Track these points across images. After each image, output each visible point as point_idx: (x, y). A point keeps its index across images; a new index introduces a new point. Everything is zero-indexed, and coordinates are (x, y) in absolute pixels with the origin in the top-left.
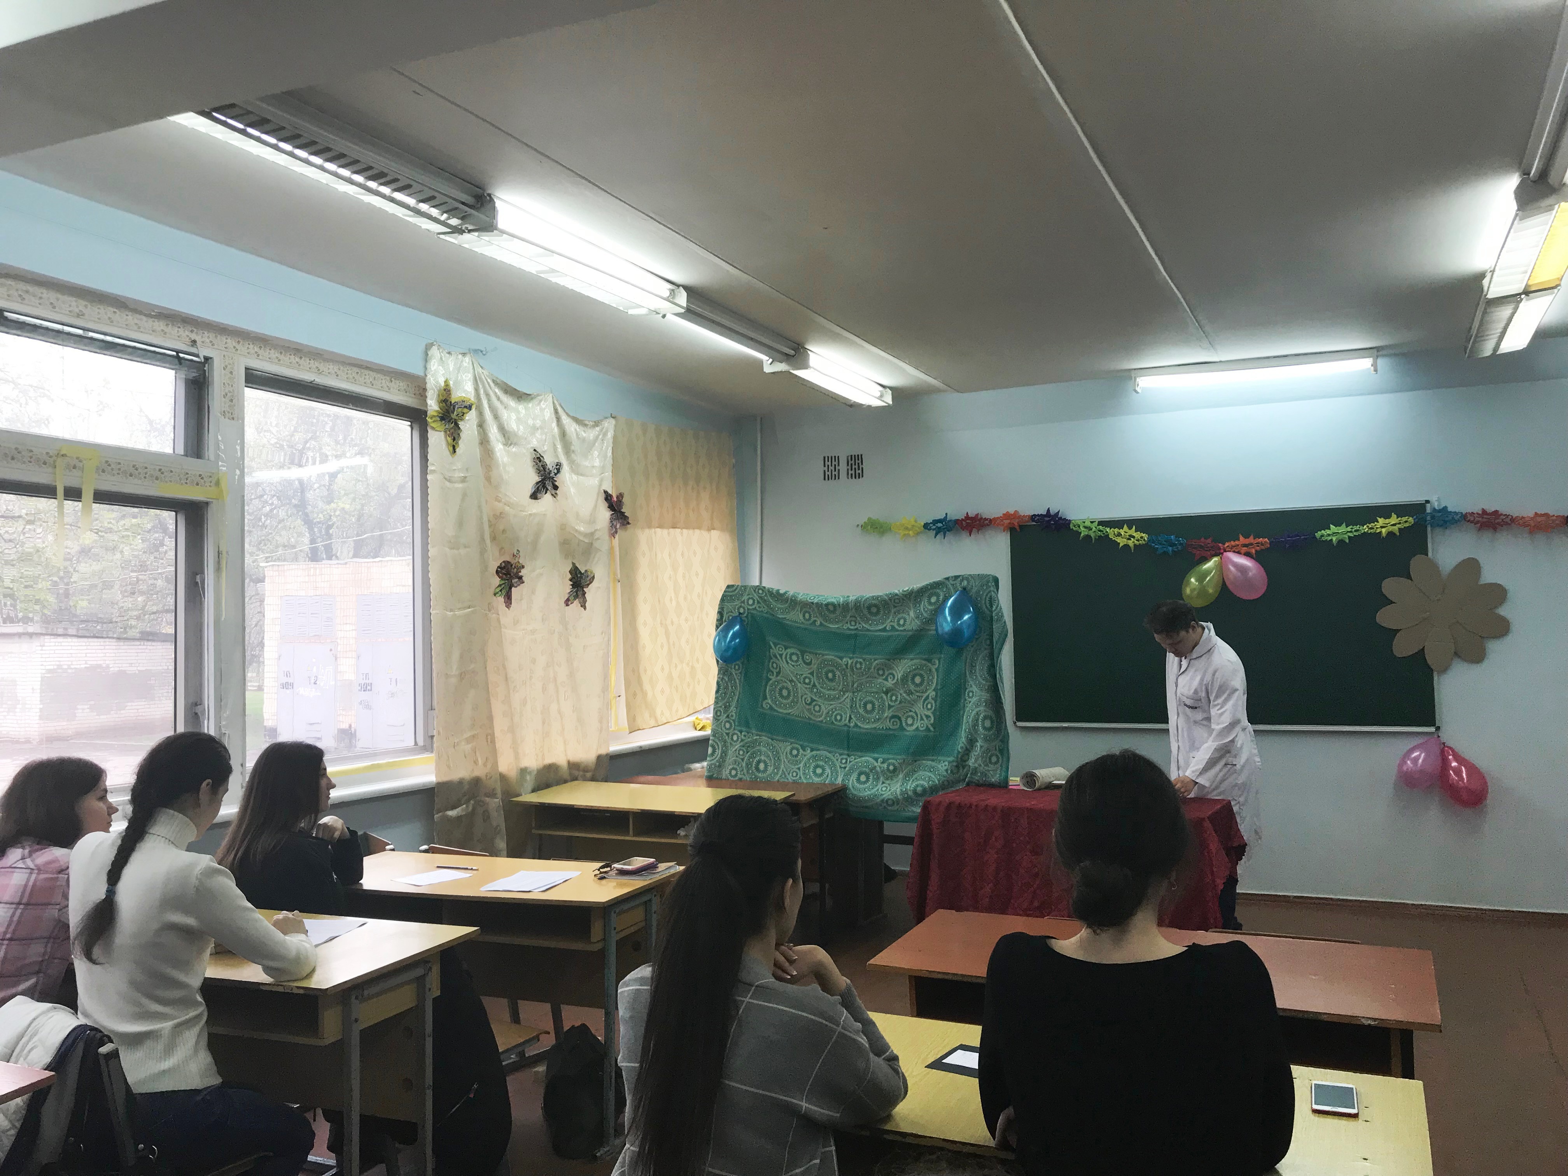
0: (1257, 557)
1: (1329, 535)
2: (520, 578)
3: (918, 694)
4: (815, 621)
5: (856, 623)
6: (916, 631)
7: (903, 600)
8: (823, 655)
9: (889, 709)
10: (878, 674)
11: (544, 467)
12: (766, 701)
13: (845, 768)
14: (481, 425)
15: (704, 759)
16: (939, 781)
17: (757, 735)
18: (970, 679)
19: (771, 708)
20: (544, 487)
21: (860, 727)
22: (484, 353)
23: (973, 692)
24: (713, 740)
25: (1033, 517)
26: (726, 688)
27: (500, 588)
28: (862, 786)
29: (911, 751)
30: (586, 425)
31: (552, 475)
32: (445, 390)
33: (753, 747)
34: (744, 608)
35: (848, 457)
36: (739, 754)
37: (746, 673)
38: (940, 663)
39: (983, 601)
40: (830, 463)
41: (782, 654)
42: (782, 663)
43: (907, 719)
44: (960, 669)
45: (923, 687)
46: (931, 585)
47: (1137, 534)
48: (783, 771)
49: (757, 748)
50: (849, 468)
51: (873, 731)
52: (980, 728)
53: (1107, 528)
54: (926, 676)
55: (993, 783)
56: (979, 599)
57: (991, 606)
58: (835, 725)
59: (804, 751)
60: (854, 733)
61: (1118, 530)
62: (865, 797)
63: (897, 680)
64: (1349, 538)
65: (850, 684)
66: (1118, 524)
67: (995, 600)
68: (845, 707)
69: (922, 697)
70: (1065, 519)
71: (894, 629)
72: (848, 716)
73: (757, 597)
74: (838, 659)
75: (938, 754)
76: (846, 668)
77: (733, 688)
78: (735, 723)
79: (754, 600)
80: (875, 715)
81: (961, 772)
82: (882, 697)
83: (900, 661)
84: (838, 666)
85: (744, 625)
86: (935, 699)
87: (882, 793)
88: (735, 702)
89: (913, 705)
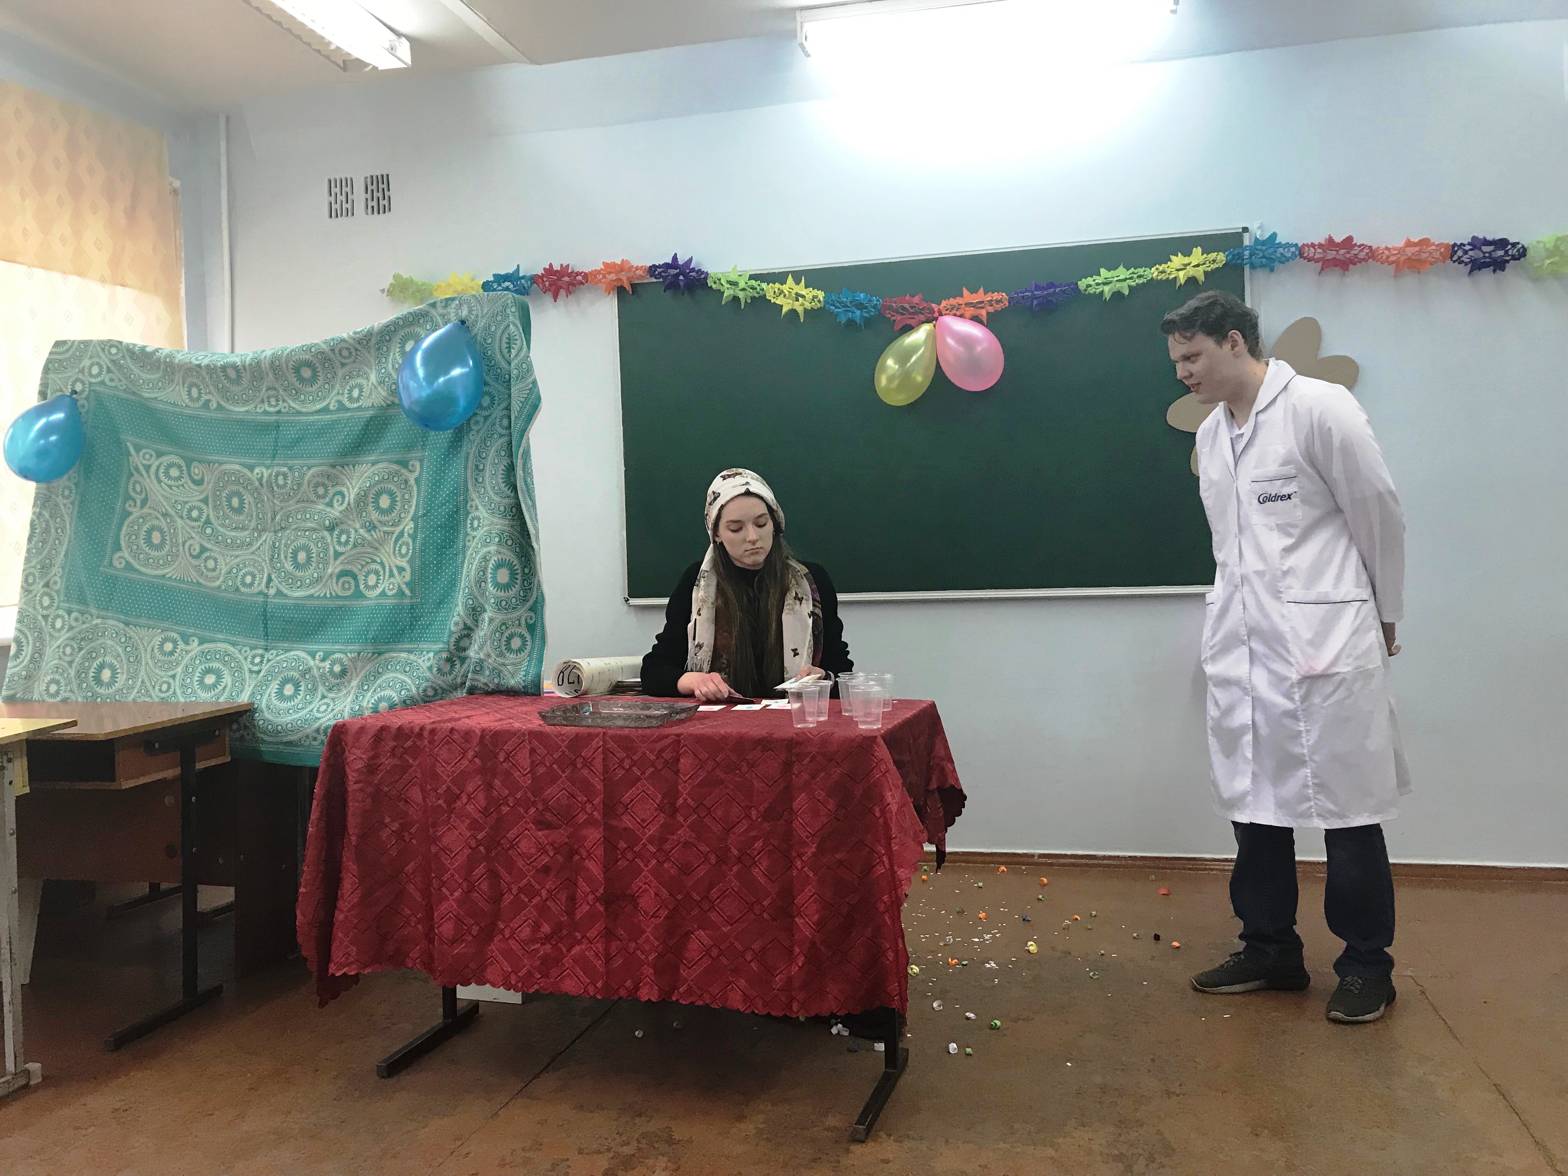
0: (992, 323)
1: (1098, 284)
3: (385, 528)
6: (379, 408)
7: (356, 350)
8: (220, 464)
10: (316, 493)
12: (119, 554)
13: (260, 671)
16: (418, 689)
17: (97, 618)
18: (474, 496)
19: (129, 567)
21: (286, 596)
23: (478, 519)
24: (20, 631)
25: (652, 270)
26: (47, 530)
28: (284, 705)
29: (372, 635)
33: (91, 640)
34: (83, 383)
35: (366, 178)
36: (64, 653)
37: (82, 502)
38: (421, 467)
39: (497, 345)
40: (338, 190)
41: (150, 466)
42: (150, 483)
43: (366, 576)
44: (457, 476)
45: (393, 515)
46: (405, 317)
47: (809, 293)
48: (143, 682)
49: (99, 642)
50: (369, 196)
51: (308, 602)
52: (490, 585)
53: (764, 285)
54: (398, 494)
55: (512, 687)
56: (489, 341)
57: (509, 352)
58: (243, 594)
59: (187, 643)
60: (274, 608)
61: (780, 286)
62: (287, 725)
63: (349, 504)
64: (1129, 286)
65: (269, 515)
66: (779, 277)
67: (517, 340)
68: (260, 560)
69: (393, 533)
70: (699, 270)
71: (342, 407)
72: (266, 575)
73: (107, 360)
74: (246, 471)
75: (419, 639)
76: (259, 486)
77: (59, 530)
78: (59, 597)
79: (101, 367)
80: (312, 572)
81: (456, 670)
82: (323, 538)
83: (354, 467)
84: (246, 483)
85: (80, 413)
86: (414, 537)
87: (320, 716)
88: (61, 557)
89: (376, 549)
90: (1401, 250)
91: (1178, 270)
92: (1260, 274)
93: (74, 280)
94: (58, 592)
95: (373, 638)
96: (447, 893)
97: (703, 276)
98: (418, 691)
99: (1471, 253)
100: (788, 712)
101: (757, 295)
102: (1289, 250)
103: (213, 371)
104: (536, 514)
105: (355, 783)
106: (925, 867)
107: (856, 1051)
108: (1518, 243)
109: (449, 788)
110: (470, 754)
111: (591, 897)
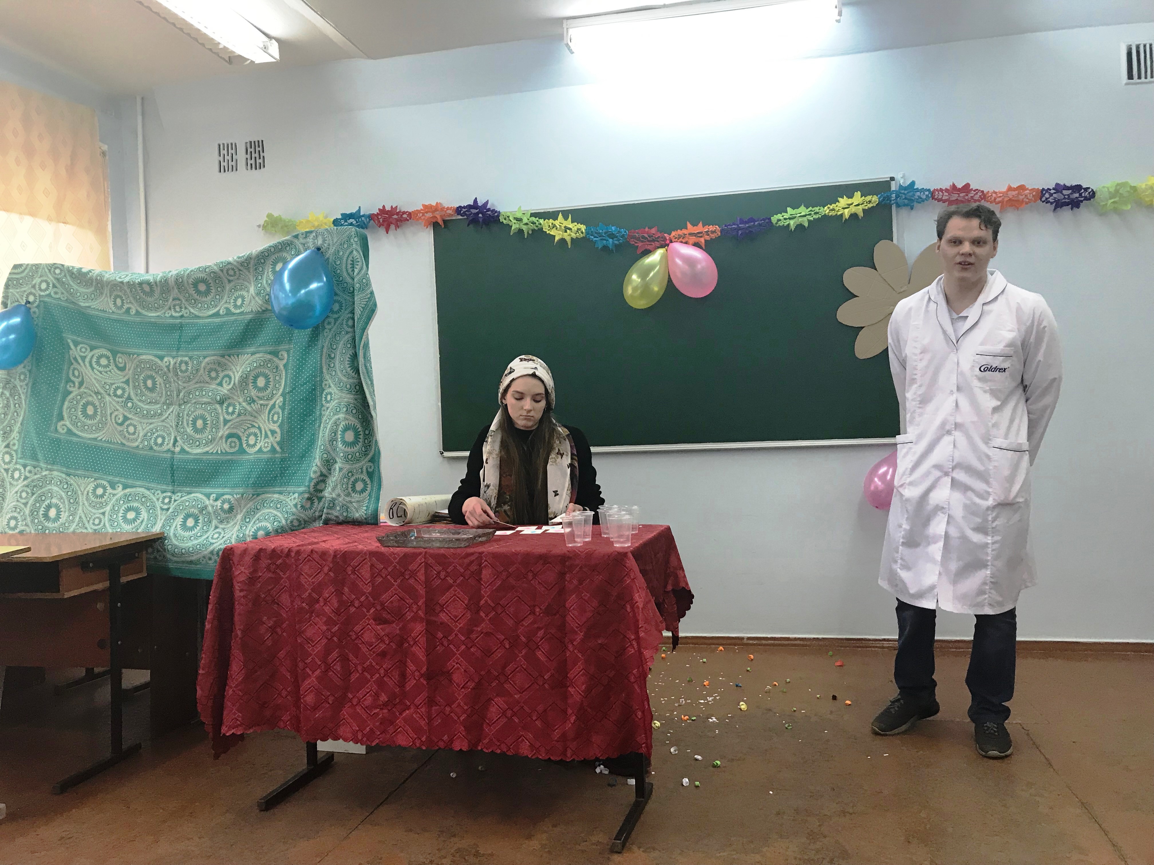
0: (708, 247)
1: (785, 219)
3: (262, 402)
4: (129, 309)
6: (256, 312)
7: (239, 270)
8: (138, 355)
9: (225, 425)
10: (210, 376)
12: (62, 423)
13: (168, 509)
16: (286, 520)
17: (46, 470)
18: (327, 377)
19: (70, 432)
21: (188, 453)
23: (331, 394)
25: (459, 210)
26: (7, 406)
28: (187, 534)
29: (252, 481)
33: (41, 487)
34: (35, 295)
35: (246, 143)
36: (21, 497)
37: (34, 384)
38: (289, 356)
39: (344, 266)
40: (225, 152)
41: (85, 357)
42: (85, 370)
43: (248, 436)
44: (315, 363)
45: (268, 392)
46: (276, 246)
47: (574, 226)
48: (80, 517)
49: (48, 488)
50: (249, 156)
51: (205, 457)
52: (340, 443)
53: (541, 221)
54: (271, 376)
55: (357, 519)
56: (338, 263)
57: (353, 271)
58: (155, 451)
59: (113, 488)
60: (179, 461)
61: (553, 222)
62: (189, 549)
63: (234, 384)
64: (809, 221)
65: (175, 393)
66: (552, 215)
67: (359, 262)
68: (169, 426)
69: (267, 405)
70: (494, 210)
71: (229, 313)
72: (173, 438)
73: (52, 278)
74: (157, 360)
75: (287, 484)
76: (167, 371)
77: (17, 405)
78: (17, 455)
79: (48, 284)
80: (207, 435)
81: (315, 506)
82: (215, 409)
83: (238, 357)
84: (158, 370)
85: (33, 318)
86: (283, 408)
87: (214, 541)
88: (19, 425)
89: (255, 417)
90: (1005, 194)
91: (844, 208)
92: (904, 212)
93: (28, 220)
94: (16, 451)
95: (253, 483)
96: (310, 673)
97: (496, 214)
98: (286, 522)
99: (1055, 195)
100: (562, 535)
101: (536, 228)
102: (924, 193)
103: (132, 286)
104: (374, 391)
105: (241, 591)
106: (664, 648)
107: (614, 785)
108: (1089, 188)
109: (310, 594)
110: (326, 569)
111: (417, 673)
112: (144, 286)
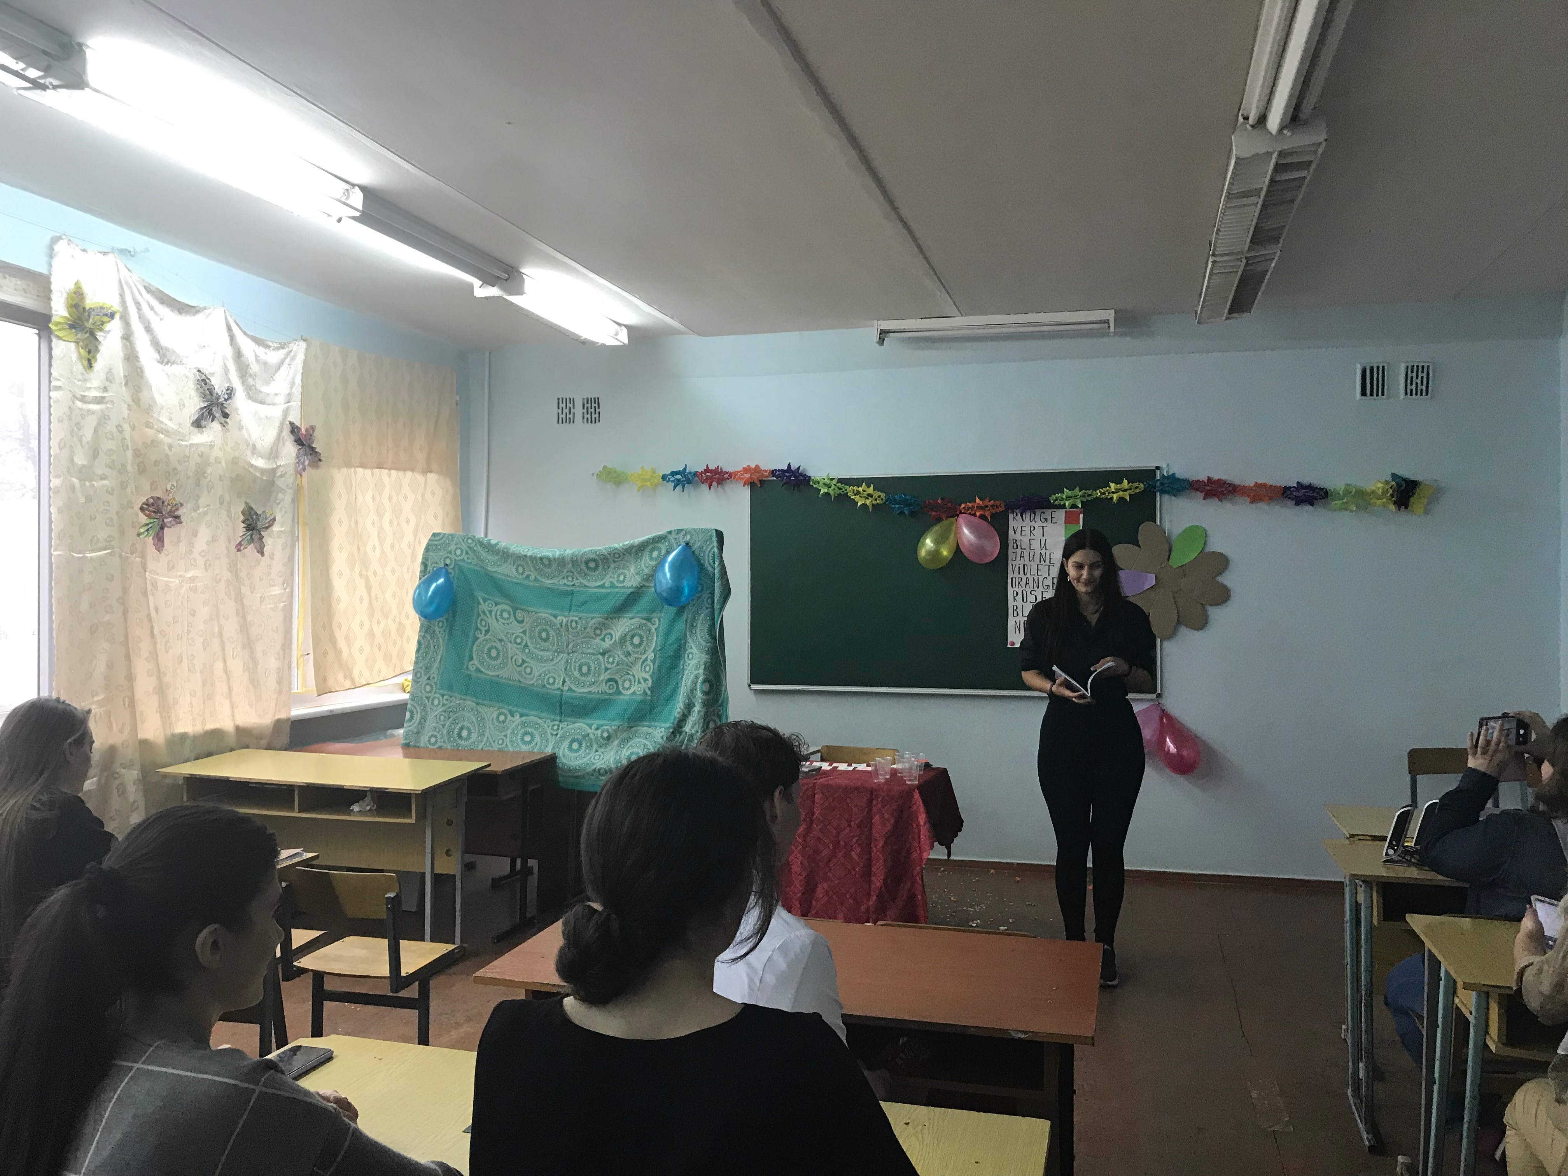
0: (994, 520)
1: (1063, 499)
2: (178, 517)
3: (636, 656)
4: (528, 576)
5: (573, 578)
6: (637, 587)
7: (623, 555)
8: (536, 613)
9: (605, 672)
10: (595, 633)
11: (211, 391)
12: (472, 662)
13: (557, 735)
14: (127, 337)
15: (402, 726)
17: (460, 699)
18: (690, 640)
19: (478, 669)
20: (210, 413)
21: (574, 691)
22: (132, 253)
23: (692, 654)
24: (412, 705)
25: (773, 473)
26: (428, 647)
27: (146, 528)
28: (573, 755)
29: (626, 717)
30: (268, 347)
31: (221, 400)
32: (75, 293)
33: (455, 713)
34: (451, 559)
35: (584, 399)
36: (440, 719)
37: (450, 632)
38: (659, 621)
39: (706, 558)
40: (564, 405)
41: (492, 611)
42: (491, 621)
43: (624, 682)
44: (680, 629)
45: (642, 648)
46: (653, 538)
47: (876, 494)
48: (488, 738)
49: (461, 713)
50: (585, 411)
51: (588, 696)
52: (699, 692)
53: (846, 486)
54: (645, 637)
56: (703, 554)
57: (714, 563)
58: (547, 688)
59: (513, 716)
60: (567, 698)
61: (857, 488)
62: (575, 767)
63: (615, 641)
64: (1082, 503)
65: (565, 644)
66: (858, 482)
67: (718, 556)
68: (559, 669)
69: (641, 659)
70: (805, 474)
71: (613, 586)
72: (562, 679)
73: (465, 546)
74: (552, 617)
75: (654, 720)
76: (560, 627)
77: (435, 647)
78: (436, 687)
79: (462, 552)
80: (591, 678)
81: (677, 739)
82: (598, 659)
83: (619, 619)
84: (552, 625)
85: (450, 578)
86: (654, 662)
87: (595, 761)
88: (437, 662)
89: (630, 667)
90: (1252, 487)
91: (1113, 493)
92: (1166, 498)
95: (628, 719)
97: (807, 478)
99: (1295, 492)
101: (842, 492)
102: (1184, 483)
106: (942, 869)
108: (1323, 487)
112: (544, 560)
